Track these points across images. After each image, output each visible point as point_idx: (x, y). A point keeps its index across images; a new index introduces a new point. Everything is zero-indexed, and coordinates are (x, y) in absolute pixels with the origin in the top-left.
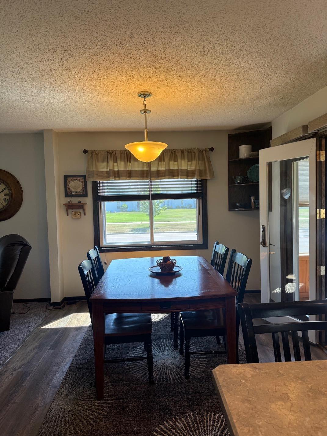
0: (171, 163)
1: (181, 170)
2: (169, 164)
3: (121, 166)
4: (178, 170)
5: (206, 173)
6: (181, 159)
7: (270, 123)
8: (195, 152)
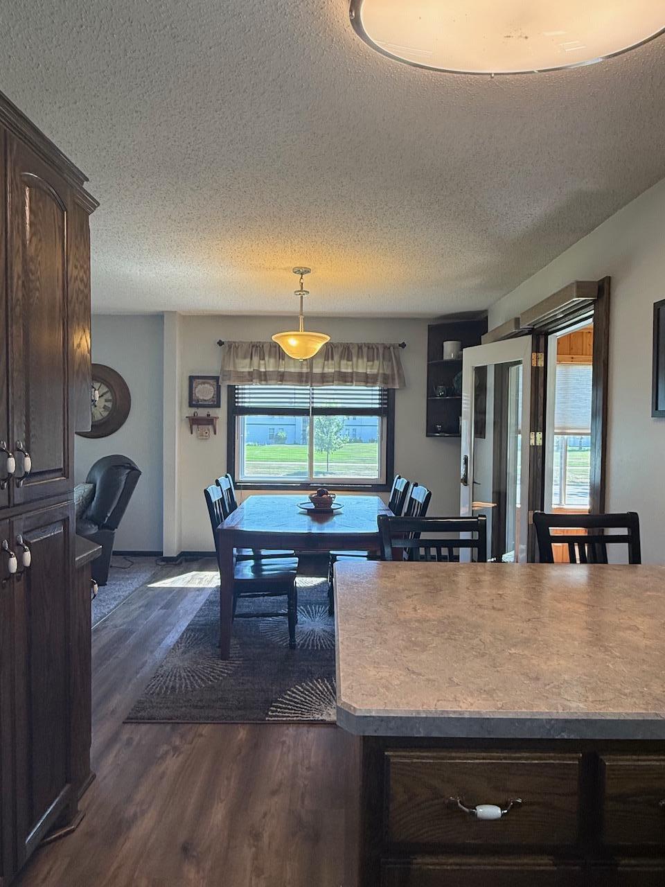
0: (344, 362)
1: (357, 373)
2: (339, 364)
3: (269, 365)
4: (352, 373)
5: (393, 379)
6: (358, 357)
7: (486, 311)
8: (378, 349)
